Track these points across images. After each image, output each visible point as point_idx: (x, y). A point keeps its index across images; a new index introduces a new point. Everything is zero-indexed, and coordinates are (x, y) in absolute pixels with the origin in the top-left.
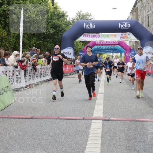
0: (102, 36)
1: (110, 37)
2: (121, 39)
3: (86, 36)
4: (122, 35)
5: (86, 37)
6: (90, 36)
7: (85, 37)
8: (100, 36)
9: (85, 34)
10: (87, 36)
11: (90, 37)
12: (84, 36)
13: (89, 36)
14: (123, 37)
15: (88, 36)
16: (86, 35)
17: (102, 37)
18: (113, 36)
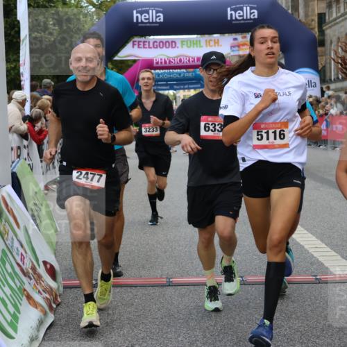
0: (182, 44)
1: (205, 45)
2: (233, 51)
3: (139, 45)
4: (235, 39)
5: (139, 47)
6: (151, 45)
7: (136, 47)
8: (179, 44)
9: (136, 39)
10: (142, 46)
11: (149, 47)
12: (134, 45)
13: (147, 46)
14: (239, 46)
15: (144, 45)
16: (139, 42)
17: (182, 47)
18: (212, 43)
